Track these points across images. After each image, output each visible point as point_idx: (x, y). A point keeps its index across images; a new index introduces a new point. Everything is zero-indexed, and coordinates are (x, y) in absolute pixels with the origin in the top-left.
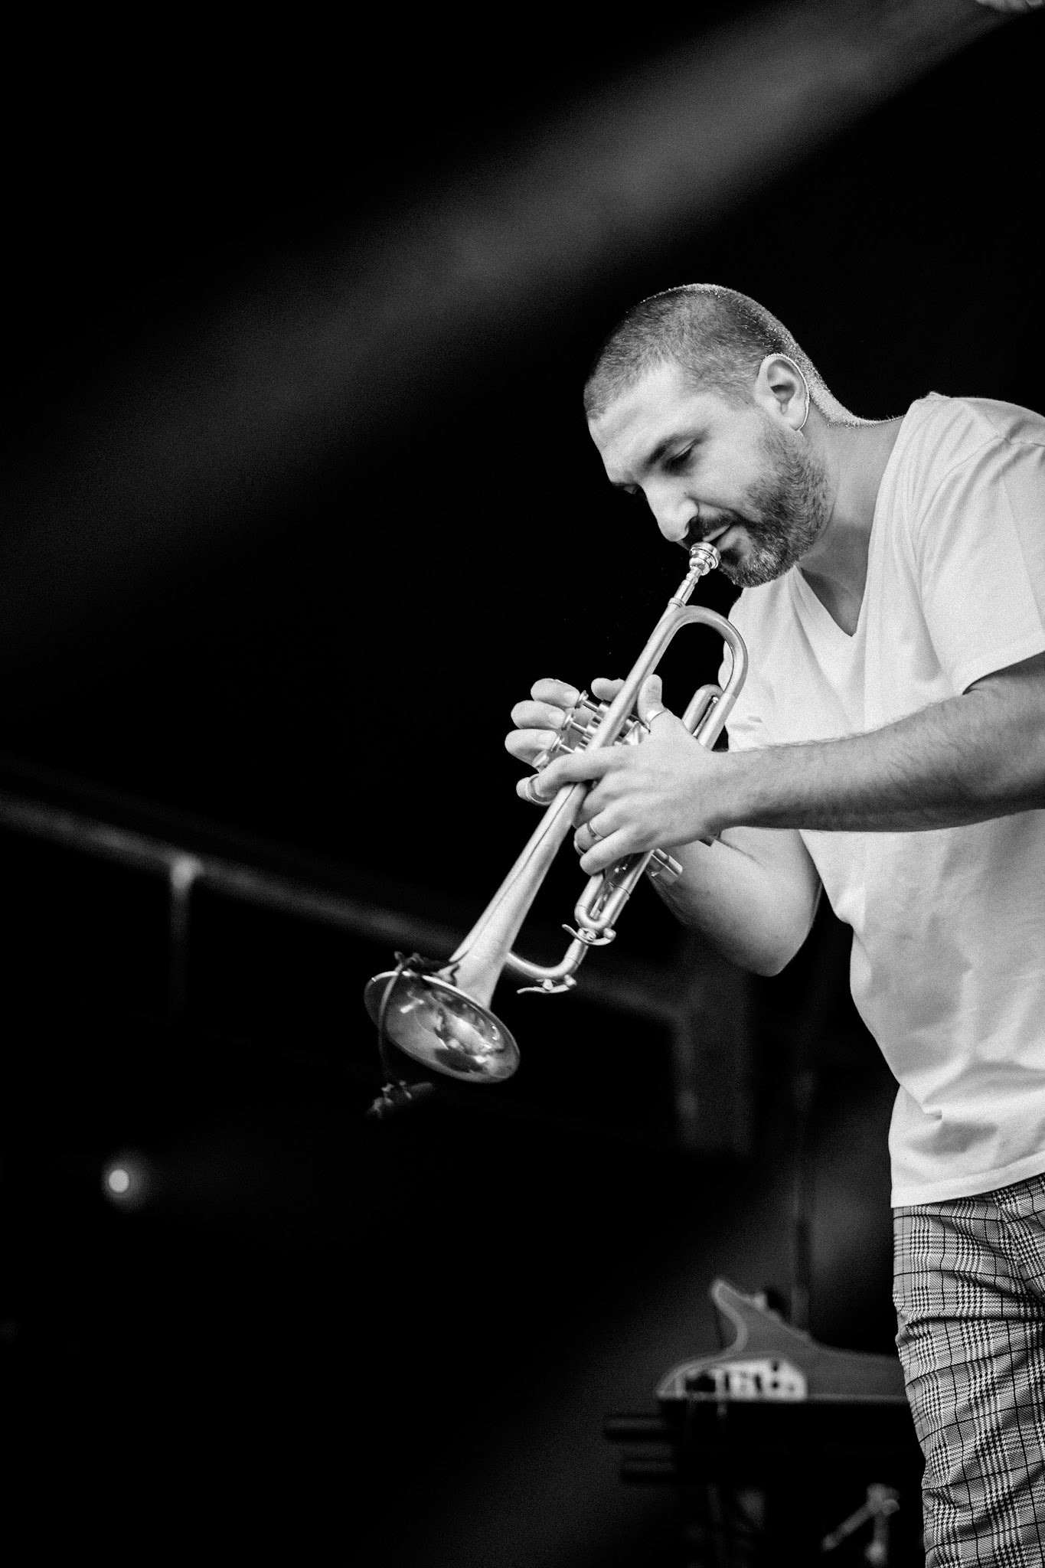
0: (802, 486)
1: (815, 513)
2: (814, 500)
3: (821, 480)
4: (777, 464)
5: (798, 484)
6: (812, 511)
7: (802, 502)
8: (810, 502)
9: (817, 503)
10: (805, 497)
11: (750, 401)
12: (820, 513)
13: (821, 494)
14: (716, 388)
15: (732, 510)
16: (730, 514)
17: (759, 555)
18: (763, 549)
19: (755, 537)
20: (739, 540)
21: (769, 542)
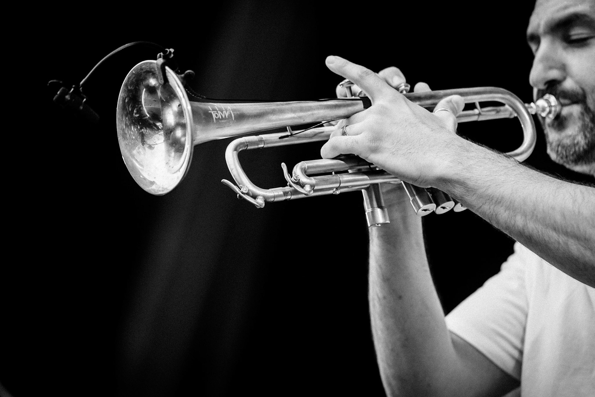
15: (583, 90)
16: (580, 91)
17: (577, 135)
18: (582, 133)
19: (584, 120)
20: (571, 115)
21: (589, 130)
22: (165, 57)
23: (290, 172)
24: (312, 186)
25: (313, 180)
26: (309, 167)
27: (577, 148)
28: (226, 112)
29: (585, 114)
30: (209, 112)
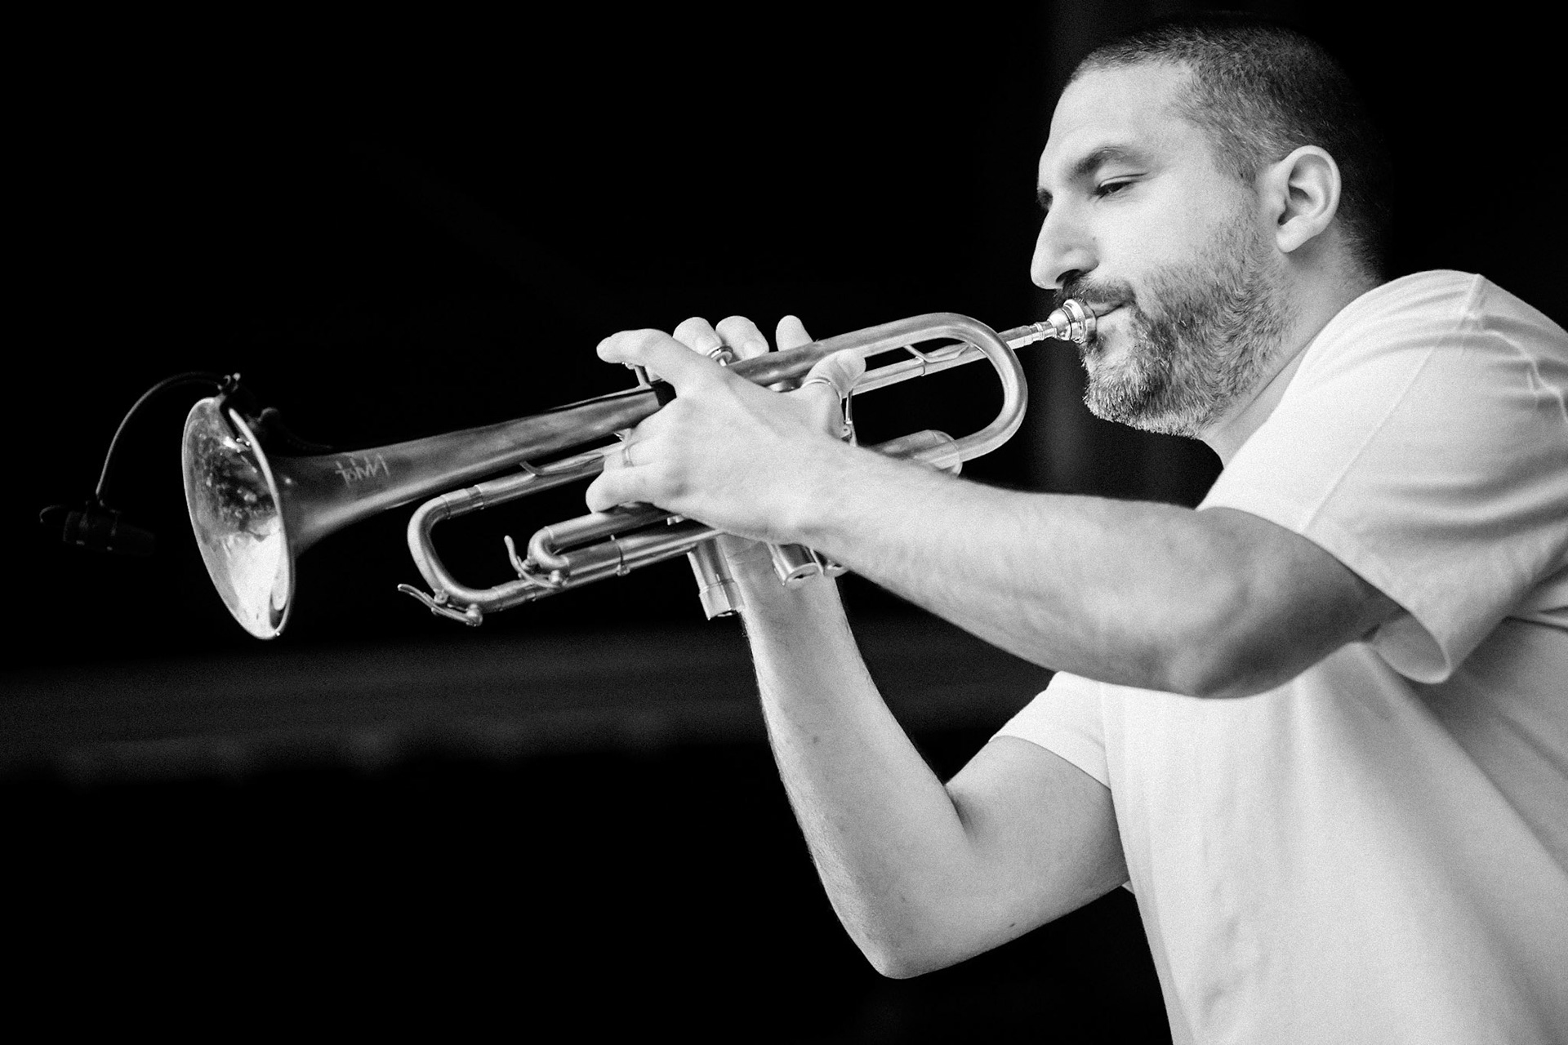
0: (1237, 319)
1: (1236, 368)
2: (1245, 350)
3: (1273, 332)
4: (1222, 267)
5: (1235, 312)
6: (1233, 363)
7: (1224, 338)
8: (1237, 347)
9: (1247, 357)
10: (1232, 338)
11: (1250, 177)
12: (1246, 374)
13: (1261, 349)
14: (1217, 133)
15: (1127, 283)
16: (1123, 288)
17: (1127, 365)
18: (1135, 361)
19: (1136, 336)
20: (1114, 329)
21: (1148, 354)
22: (226, 391)
23: (522, 552)
24: (564, 573)
25: (566, 560)
26: (558, 537)
27: (1129, 392)
28: (373, 466)
29: (1140, 326)
30: (337, 472)
